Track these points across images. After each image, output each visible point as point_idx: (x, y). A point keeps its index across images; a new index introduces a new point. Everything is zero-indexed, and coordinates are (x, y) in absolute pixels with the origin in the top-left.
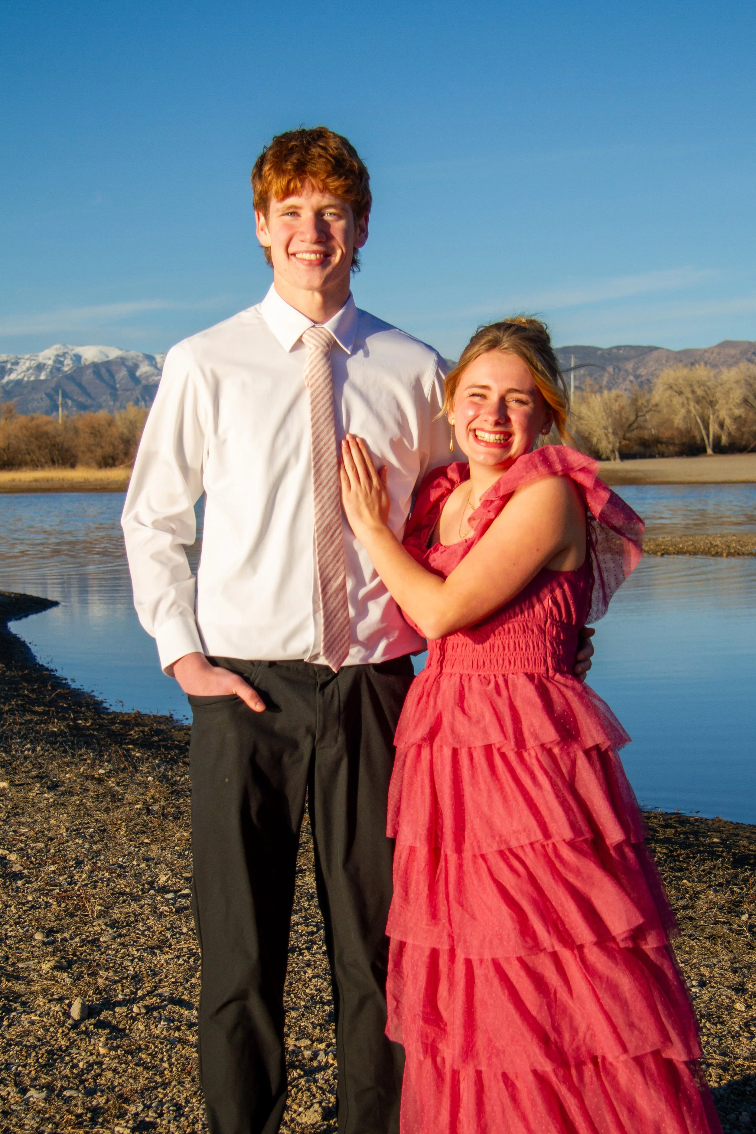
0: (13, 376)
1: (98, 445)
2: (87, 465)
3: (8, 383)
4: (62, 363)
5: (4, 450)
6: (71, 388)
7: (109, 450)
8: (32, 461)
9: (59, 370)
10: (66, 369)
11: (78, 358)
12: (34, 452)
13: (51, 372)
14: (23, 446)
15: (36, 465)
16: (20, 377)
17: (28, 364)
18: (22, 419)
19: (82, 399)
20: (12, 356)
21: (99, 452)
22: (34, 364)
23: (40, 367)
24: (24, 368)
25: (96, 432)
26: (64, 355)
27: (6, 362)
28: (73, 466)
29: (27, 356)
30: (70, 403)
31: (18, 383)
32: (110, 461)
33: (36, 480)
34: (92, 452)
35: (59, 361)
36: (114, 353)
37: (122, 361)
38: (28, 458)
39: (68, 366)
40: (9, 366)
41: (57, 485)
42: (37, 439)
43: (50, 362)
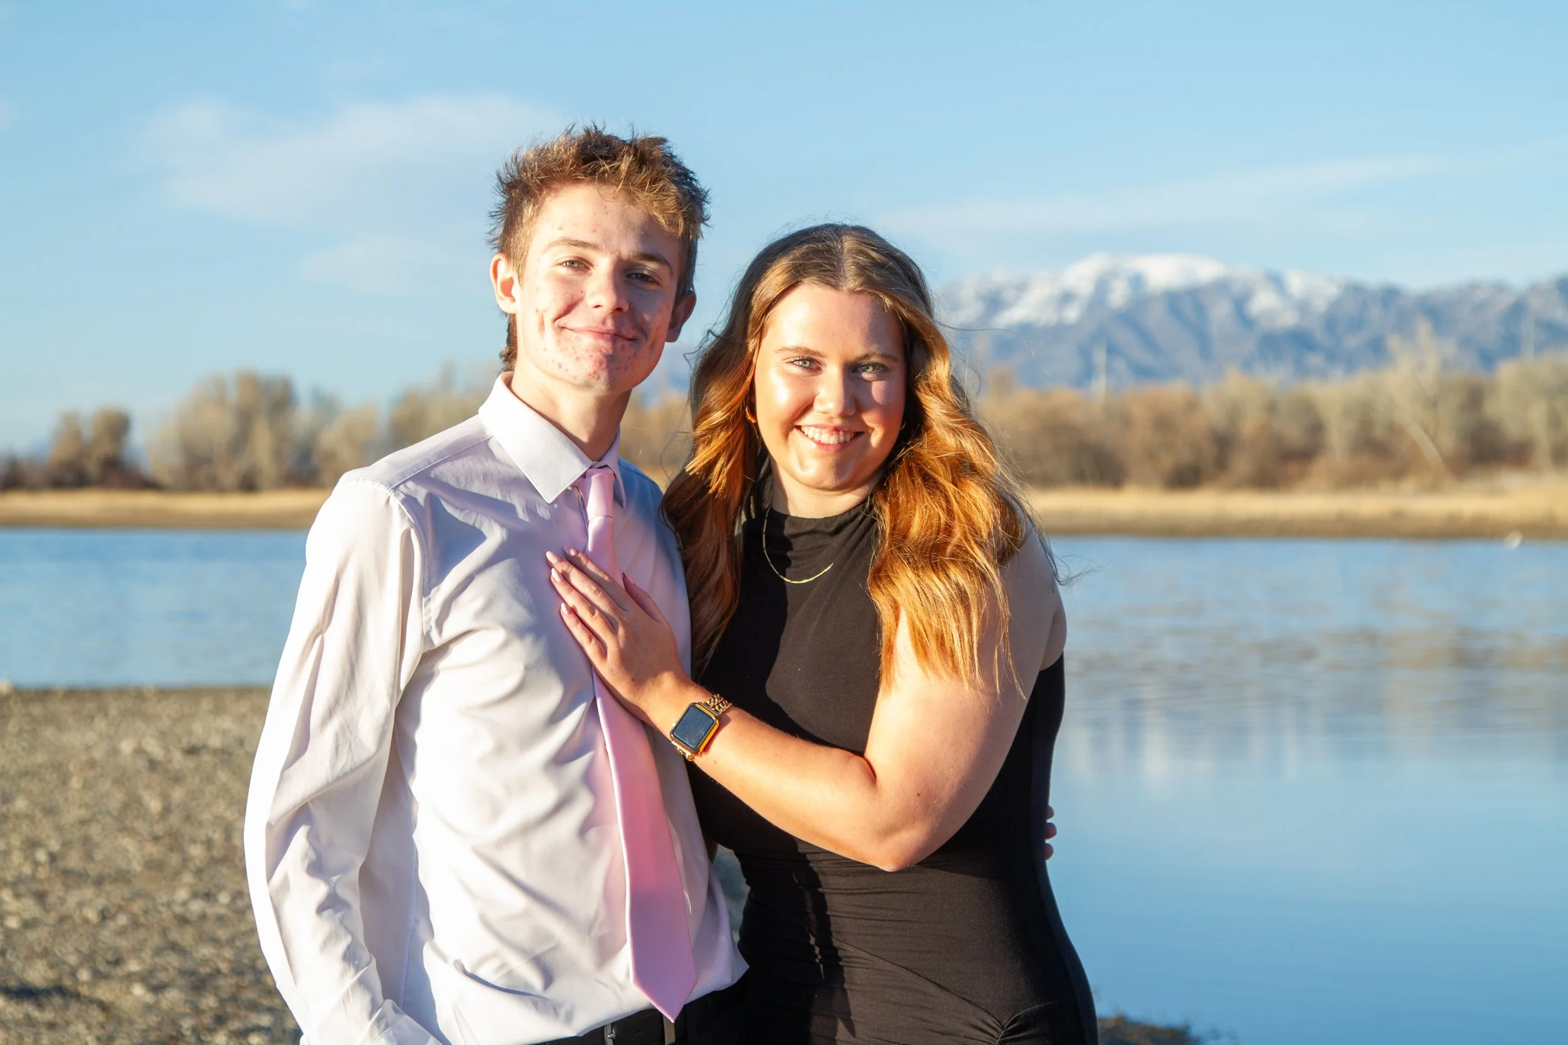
0: (1016, 315)
1: (1168, 445)
2: (1145, 482)
3: (1008, 325)
4: (1108, 289)
6: (1124, 337)
7: (1185, 456)
9: (1102, 303)
10: (1115, 301)
11: (1137, 281)
13: (1087, 307)
16: (1029, 315)
17: (1044, 291)
18: (1028, 394)
19: (1143, 357)
20: (1016, 273)
21: (1167, 462)
22: (1055, 290)
23: (1066, 298)
24: (1037, 298)
25: (1163, 423)
26: (1113, 274)
28: (1117, 485)
29: (1045, 276)
30: (1120, 364)
31: (1025, 327)
32: (1190, 477)
34: (1152, 456)
35: (1102, 286)
36: (1207, 271)
37: (1221, 287)
39: (1119, 295)
40: (1009, 294)
42: (1053, 435)
43: (1086, 289)
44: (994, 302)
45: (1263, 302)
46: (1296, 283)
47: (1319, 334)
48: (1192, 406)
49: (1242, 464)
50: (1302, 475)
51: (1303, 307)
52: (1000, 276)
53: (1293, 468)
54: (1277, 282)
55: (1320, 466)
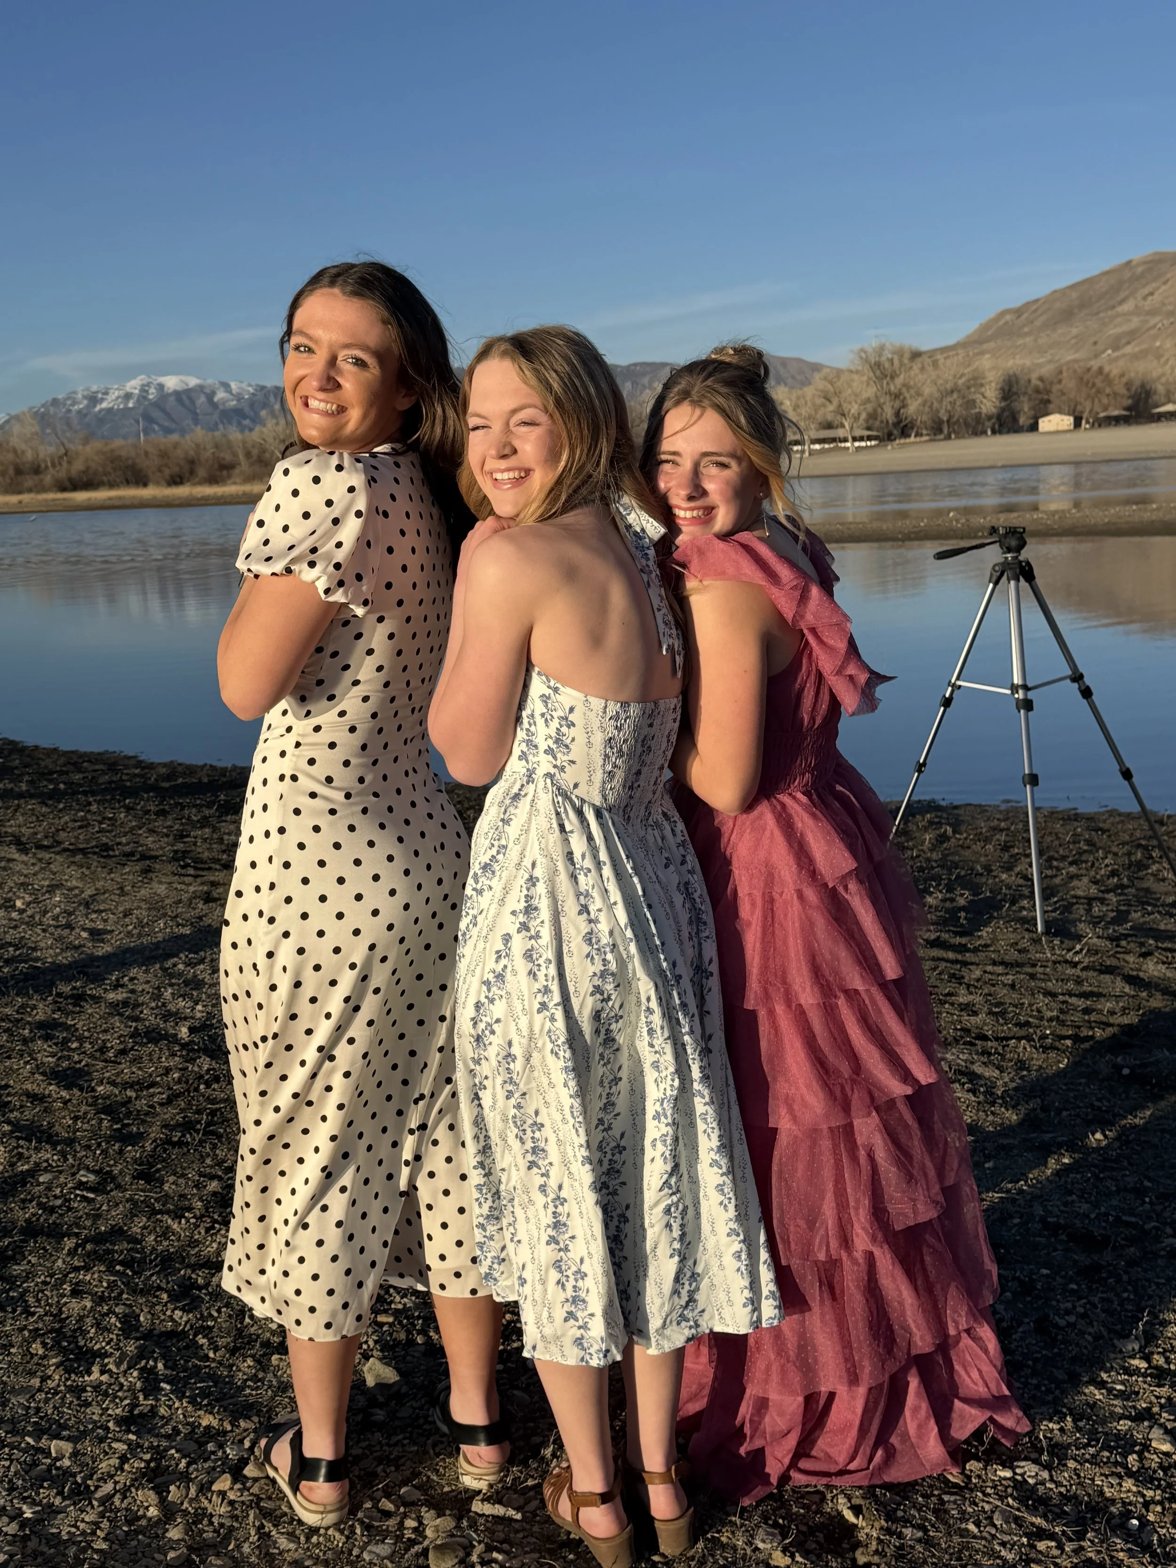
0: (104, 405)
1: (167, 465)
2: (157, 483)
3: (101, 410)
4: (147, 391)
5: (84, 472)
6: (156, 414)
7: (176, 469)
8: (109, 481)
9: (145, 398)
10: (151, 397)
11: (161, 387)
12: (110, 473)
13: (138, 400)
14: (100, 469)
15: (112, 485)
16: (111, 405)
17: (116, 394)
18: (98, 444)
19: (167, 424)
20: (102, 386)
21: (167, 472)
22: (122, 393)
23: (128, 396)
24: (114, 397)
25: (164, 454)
26: (149, 384)
27: (97, 392)
28: (145, 485)
29: (116, 386)
30: (156, 428)
31: (109, 410)
32: (178, 480)
33: (110, 499)
34: (160, 471)
35: (144, 389)
36: (193, 382)
37: (200, 388)
38: (105, 479)
39: (152, 394)
40: (100, 396)
41: (128, 503)
42: (112, 462)
43: (137, 391)
44: (93, 400)
45: (221, 395)
46: (234, 386)
47: (247, 410)
48: (176, 446)
49: (202, 472)
50: (229, 477)
51: (239, 397)
52: (94, 388)
53: (225, 473)
54: (226, 386)
55: (237, 471)
